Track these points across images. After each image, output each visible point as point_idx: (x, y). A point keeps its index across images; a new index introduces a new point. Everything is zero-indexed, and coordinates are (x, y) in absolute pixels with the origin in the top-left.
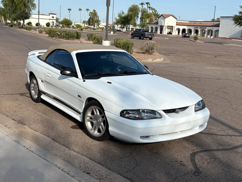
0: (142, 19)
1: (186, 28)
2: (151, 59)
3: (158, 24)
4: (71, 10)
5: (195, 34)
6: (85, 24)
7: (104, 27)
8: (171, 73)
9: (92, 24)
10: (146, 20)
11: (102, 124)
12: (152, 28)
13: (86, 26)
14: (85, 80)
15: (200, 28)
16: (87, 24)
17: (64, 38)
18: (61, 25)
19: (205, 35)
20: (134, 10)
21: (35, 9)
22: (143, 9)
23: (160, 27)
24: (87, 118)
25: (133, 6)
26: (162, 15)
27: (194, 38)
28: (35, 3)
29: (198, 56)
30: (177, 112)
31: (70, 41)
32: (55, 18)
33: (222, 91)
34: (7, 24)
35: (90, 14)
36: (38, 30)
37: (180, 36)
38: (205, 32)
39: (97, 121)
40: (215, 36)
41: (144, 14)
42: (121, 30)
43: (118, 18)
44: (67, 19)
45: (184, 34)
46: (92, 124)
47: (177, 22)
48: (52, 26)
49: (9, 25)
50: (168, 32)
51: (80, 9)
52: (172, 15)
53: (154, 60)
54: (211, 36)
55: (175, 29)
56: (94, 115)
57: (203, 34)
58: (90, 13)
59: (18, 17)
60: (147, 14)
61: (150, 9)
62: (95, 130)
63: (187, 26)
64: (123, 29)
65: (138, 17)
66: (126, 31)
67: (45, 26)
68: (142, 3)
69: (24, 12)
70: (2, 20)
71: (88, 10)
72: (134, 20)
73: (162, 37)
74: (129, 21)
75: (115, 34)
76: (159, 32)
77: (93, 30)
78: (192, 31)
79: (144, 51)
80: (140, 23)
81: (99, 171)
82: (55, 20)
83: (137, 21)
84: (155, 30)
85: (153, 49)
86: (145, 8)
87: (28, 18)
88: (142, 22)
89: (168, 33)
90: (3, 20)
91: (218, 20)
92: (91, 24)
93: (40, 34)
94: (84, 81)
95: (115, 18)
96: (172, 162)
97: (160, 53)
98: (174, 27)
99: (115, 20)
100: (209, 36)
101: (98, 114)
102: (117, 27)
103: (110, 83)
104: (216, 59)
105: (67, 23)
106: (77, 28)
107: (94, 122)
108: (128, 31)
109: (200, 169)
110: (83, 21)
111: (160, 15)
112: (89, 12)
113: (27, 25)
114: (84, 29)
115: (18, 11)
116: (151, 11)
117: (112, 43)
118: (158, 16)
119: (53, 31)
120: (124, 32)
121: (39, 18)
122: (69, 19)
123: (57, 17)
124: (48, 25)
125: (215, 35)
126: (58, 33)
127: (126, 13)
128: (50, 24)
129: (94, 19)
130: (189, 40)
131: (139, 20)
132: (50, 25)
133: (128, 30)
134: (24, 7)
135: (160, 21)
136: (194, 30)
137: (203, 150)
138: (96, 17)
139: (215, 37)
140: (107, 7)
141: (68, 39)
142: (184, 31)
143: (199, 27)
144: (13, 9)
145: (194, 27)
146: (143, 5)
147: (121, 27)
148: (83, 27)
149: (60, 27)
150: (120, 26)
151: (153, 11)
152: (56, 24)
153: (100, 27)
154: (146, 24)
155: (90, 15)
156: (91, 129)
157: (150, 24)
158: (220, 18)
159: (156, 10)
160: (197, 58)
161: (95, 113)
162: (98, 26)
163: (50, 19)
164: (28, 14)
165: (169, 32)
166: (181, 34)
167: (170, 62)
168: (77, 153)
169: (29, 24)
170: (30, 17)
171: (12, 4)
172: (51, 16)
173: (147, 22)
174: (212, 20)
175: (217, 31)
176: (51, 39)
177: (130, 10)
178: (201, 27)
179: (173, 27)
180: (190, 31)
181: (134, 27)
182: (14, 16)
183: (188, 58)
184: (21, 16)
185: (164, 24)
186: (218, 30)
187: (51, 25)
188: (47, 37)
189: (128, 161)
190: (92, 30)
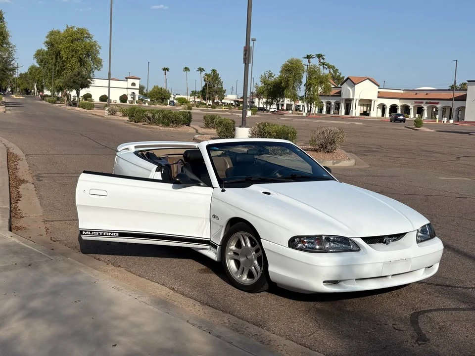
0: (308, 86)
1: (398, 103)
2: (332, 161)
3: (340, 96)
4: (168, 71)
5: (417, 116)
6: (196, 97)
7: (232, 102)
8: (370, 185)
9: (210, 98)
10: (317, 88)
11: (256, 262)
12: (329, 103)
13: (197, 100)
14: (225, 189)
15: (427, 103)
16: (198, 97)
17: (159, 124)
18: (149, 100)
19: (437, 117)
20: (292, 69)
21: (99, 70)
22: (310, 68)
23: (345, 102)
24: (229, 253)
25: (291, 62)
26: (348, 78)
27: (414, 122)
28: (101, 58)
29: (423, 157)
30: (386, 241)
31: (172, 129)
32: (137, 86)
33: (469, 219)
34: (44, 97)
35: (206, 77)
36: (107, 108)
37: (386, 118)
38: (436, 110)
39: (247, 258)
40: (458, 119)
41: (313, 77)
42: (267, 108)
43: (260, 85)
44: (162, 88)
45: (393, 115)
46: (238, 263)
47: (379, 92)
48: (132, 102)
49: (47, 99)
50: (362, 112)
51: (186, 69)
52: (370, 77)
53: (337, 163)
54: (450, 118)
55: (376, 106)
56: (241, 248)
57: (433, 115)
58: (206, 75)
59: (68, 83)
60: (319, 77)
61: (325, 66)
62: (242, 273)
63: (400, 99)
64: (271, 107)
65: (301, 82)
66: (276, 110)
67: (118, 101)
68: (309, 54)
69: (79, 74)
70: (33, 91)
71: (201, 70)
72: (293, 88)
73: (349, 121)
74: (283, 91)
75: (256, 116)
76: (343, 111)
77: (211, 109)
78: (409, 110)
79: (317, 147)
80: (305, 93)
81: (256, 335)
82: (138, 90)
83: (299, 90)
84: (336, 107)
85: (334, 142)
86: (315, 66)
87: (86, 85)
88: (309, 92)
89: (361, 114)
90: (36, 89)
91: (464, 88)
92: (207, 96)
93: (112, 116)
94: (223, 191)
95: (255, 85)
96: (378, 324)
97: (347, 152)
98: (373, 102)
99: (255, 89)
100: (445, 120)
101: (249, 245)
102: (260, 103)
103: (269, 194)
104: (458, 162)
105: (161, 96)
106: (180, 106)
107: (242, 260)
108: (280, 110)
109: (427, 335)
110: (192, 92)
111: (345, 79)
112: (203, 73)
113: (82, 100)
114: (193, 106)
115: (67, 73)
116: (326, 72)
117: (254, 133)
118: (340, 81)
119: (138, 111)
120: (273, 112)
121: (111, 86)
122: (163, 87)
123: (141, 84)
124: (123, 99)
125: (458, 117)
126: (147, 114)
127: (277, 74)
128: (127, 98)
129: (214, 86)
130: (405, 127)
131: (303, 88)
132: (128, 100)
133: (280, 108)
134: (79, 64)
135: (346, 89)
136: (414, 107)
137: (432, 308)
138: (218, 84)
139: (458, 121)
140: (245, 64)
141: (168, 125)
142: (394, 108)
143: (425, 101)
144: (57, 68)
145: (413, 101)
146: (311, 60)
147: (267, 103)
148: (192, 103)
149: (147, 103)
150: (265, 100)
151: (330, 71)
152: (139, 98)
153: (225, 103)
154: (317, 95)
155: (205, 80)
156: (236, 273)
157: (324, 96)
158: (467, 82)
159: (336, 67)
160: (422, 161)
161: (244, 245)
162: (221, 100)
163: (127, 88)
164: (86, 79)
165: (364, 112)
166: (387, 115)
167: (369, 166)
168: (216, 309)
169: (88, 97)
170: (91, 83)
171: (56, 59)
172: (131, 81)
173: (319, 92)
174: (450, 88)
175: (462, 109)
176: (135, 125)
177: (285, 70)
178: (429, 101)
179: (371, 101)
180: (406, 110)
181: (293, 103)
182: (59, 82)
183: (404, 161)
184: (74, 82)
185: (353, 95)
186: (464, 108)
187: (130, 98)
188: (125, 122)
189: (303, 322)
190: (209, 109)
